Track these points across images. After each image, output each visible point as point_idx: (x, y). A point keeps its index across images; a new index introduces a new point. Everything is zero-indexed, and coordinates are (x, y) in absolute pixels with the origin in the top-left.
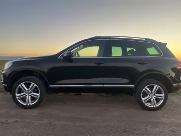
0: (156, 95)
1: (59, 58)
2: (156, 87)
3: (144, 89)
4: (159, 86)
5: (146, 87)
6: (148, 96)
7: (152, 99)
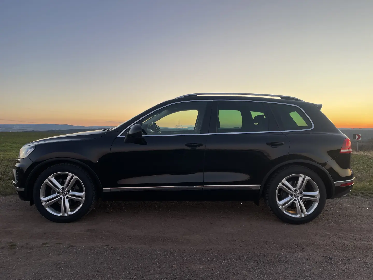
0: (304, 193)
1: (119, 136)
2: (302, 179)
3: (280, 185)
4: (307, 178)
5: (284, 181)
6: (290, 197)
7: (297, 203)
